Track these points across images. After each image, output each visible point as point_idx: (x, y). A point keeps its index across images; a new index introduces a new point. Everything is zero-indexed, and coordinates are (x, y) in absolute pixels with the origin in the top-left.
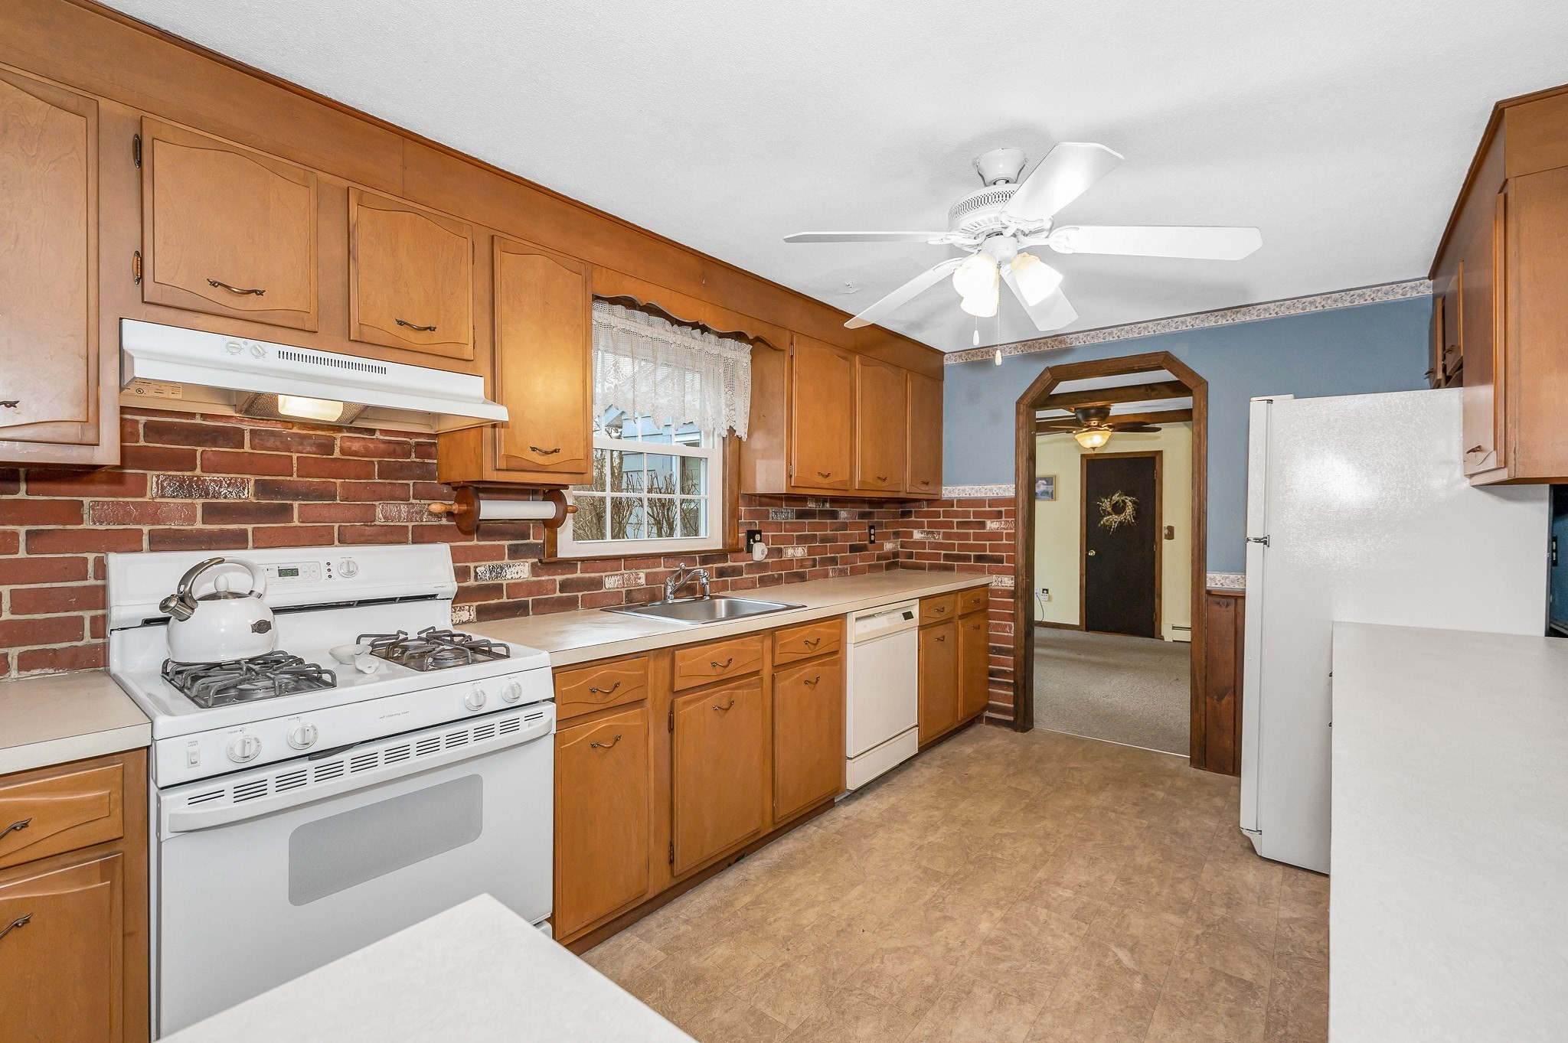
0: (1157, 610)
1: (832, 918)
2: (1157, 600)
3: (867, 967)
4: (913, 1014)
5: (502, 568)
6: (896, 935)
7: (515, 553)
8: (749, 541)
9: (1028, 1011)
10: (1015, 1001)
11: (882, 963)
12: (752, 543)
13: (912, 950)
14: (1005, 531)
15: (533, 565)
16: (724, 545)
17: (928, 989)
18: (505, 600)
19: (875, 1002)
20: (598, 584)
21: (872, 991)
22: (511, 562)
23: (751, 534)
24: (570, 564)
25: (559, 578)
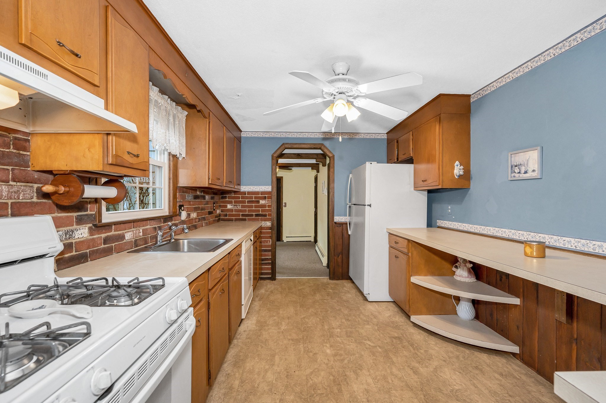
0: (281, 232)
1: (279, 373)
2: (281, 228)
3: (309, 385)
4: (339, 392)
5: (73, 231)
6: (306, 368)
7: (80, 221)
8: (180, 210)
9: (365, 372)
10: (359, 371)
11: (312, 380)
12: (181, 211)
13: (316, 370)
14: (267, 204)
15: (90, 228)
16: (169, 213)
17: (334, 381)
18: (74, 253)
19: (324, 395)
20: (122, 237)
21: (319, 392)
22: (78, 227)
23: (181, 207)
24: (108, 226)
25: (103, 236)
